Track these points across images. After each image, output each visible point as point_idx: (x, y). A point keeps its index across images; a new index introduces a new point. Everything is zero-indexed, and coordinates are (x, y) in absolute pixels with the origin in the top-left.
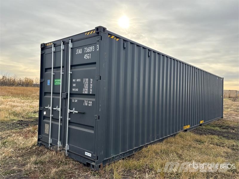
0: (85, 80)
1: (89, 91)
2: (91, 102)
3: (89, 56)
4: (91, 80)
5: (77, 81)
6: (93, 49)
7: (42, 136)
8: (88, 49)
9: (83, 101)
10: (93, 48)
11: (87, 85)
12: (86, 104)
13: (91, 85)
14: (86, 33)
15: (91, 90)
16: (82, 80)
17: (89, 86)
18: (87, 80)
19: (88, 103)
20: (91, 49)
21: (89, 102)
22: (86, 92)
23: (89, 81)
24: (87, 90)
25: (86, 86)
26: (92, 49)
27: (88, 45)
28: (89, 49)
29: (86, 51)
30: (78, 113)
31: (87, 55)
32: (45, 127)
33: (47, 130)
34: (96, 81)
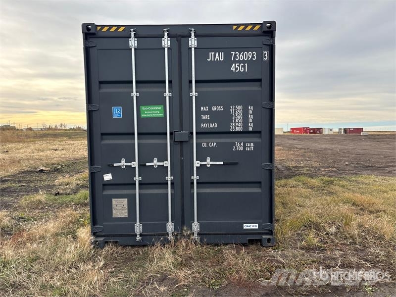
0: (235, 108)
1: (245, 126)
2: (252, 144)
3: (244, 66)
4: (251, 108)
5: (213, 110)
6: (253, 57)
7: (102, 225)
8: (241, 56)
9: (233, 144)
10: (253, 54)
11: (240, 117)
12: (241, 149)
13: (251, 117)
14: (235, 27)
15: (251, 125)
16: (227, 109)
17: (245, 118)
18: (240, 108)
19: (245, 147)
20: (248, 55)
22: (241, 129)
23: (245, 110)
24: (240, 124)
25: (238, 118)
26: (251, 56)
27: (241, 49)
28: (243, 55)
29: (236, 57)
30: (225, 164)
31: (239, 66)
32: (114, 206)
33: (120, 211)
34: (265, 109)
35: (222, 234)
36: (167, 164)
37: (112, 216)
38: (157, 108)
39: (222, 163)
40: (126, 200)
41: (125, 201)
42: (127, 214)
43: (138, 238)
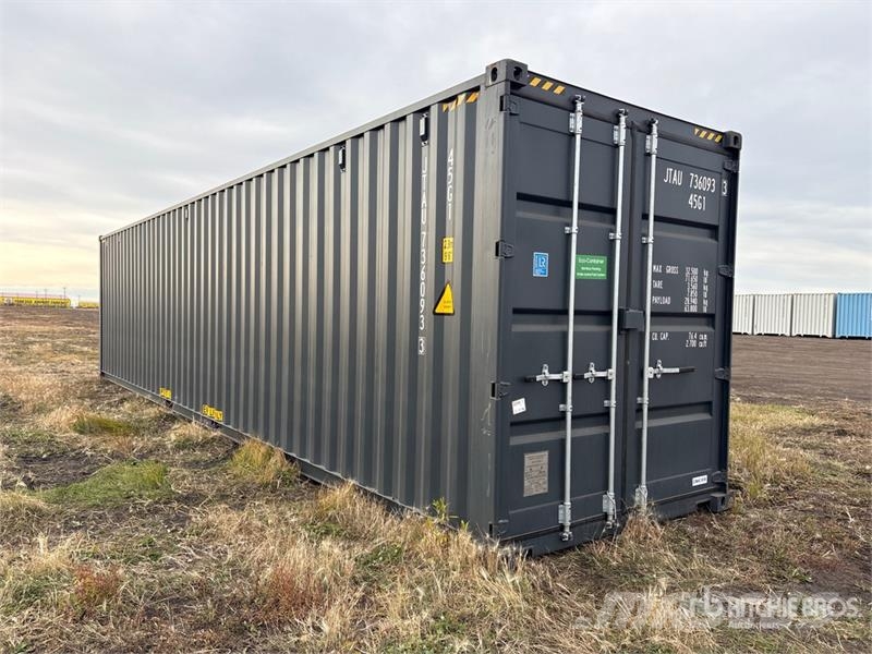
0: (691, 272)
1: (700, 305)
2: (706, 336)
3: (701, 201)
4: (706, 273)
5: (668, 271)
6: (712, 187)
7: (508, 518)
9: (686, 336)
10: (712, 182)
11: (695, 287)
12: (694, 344)
13: (706, 288)
14: (697, 131)
15: (705, 302)
16: (682, 271)
17: (700, 290)
18: (695, 271)
19: (698, 341)
20: (706, 183)
21: (701, 336)
22: (694, 309)
23: (701, 276)
24: (695, 301)
25: (693, 290)
26: (709, 185)
27: (701, 170)
28: (702, 181)
29: (694, 183)
30: (681, 372)
31: (696, 198)
32: (527, 470)
33: (536, 480)
34: (719, 277)
35: (670, 501)
36: (612, 373)
37: (523, 492)
38: (597, 261)
39: (677, 370)
40: (545, 454)
41: (544, 456)
42: (546, 486)
43: (567, 533)
